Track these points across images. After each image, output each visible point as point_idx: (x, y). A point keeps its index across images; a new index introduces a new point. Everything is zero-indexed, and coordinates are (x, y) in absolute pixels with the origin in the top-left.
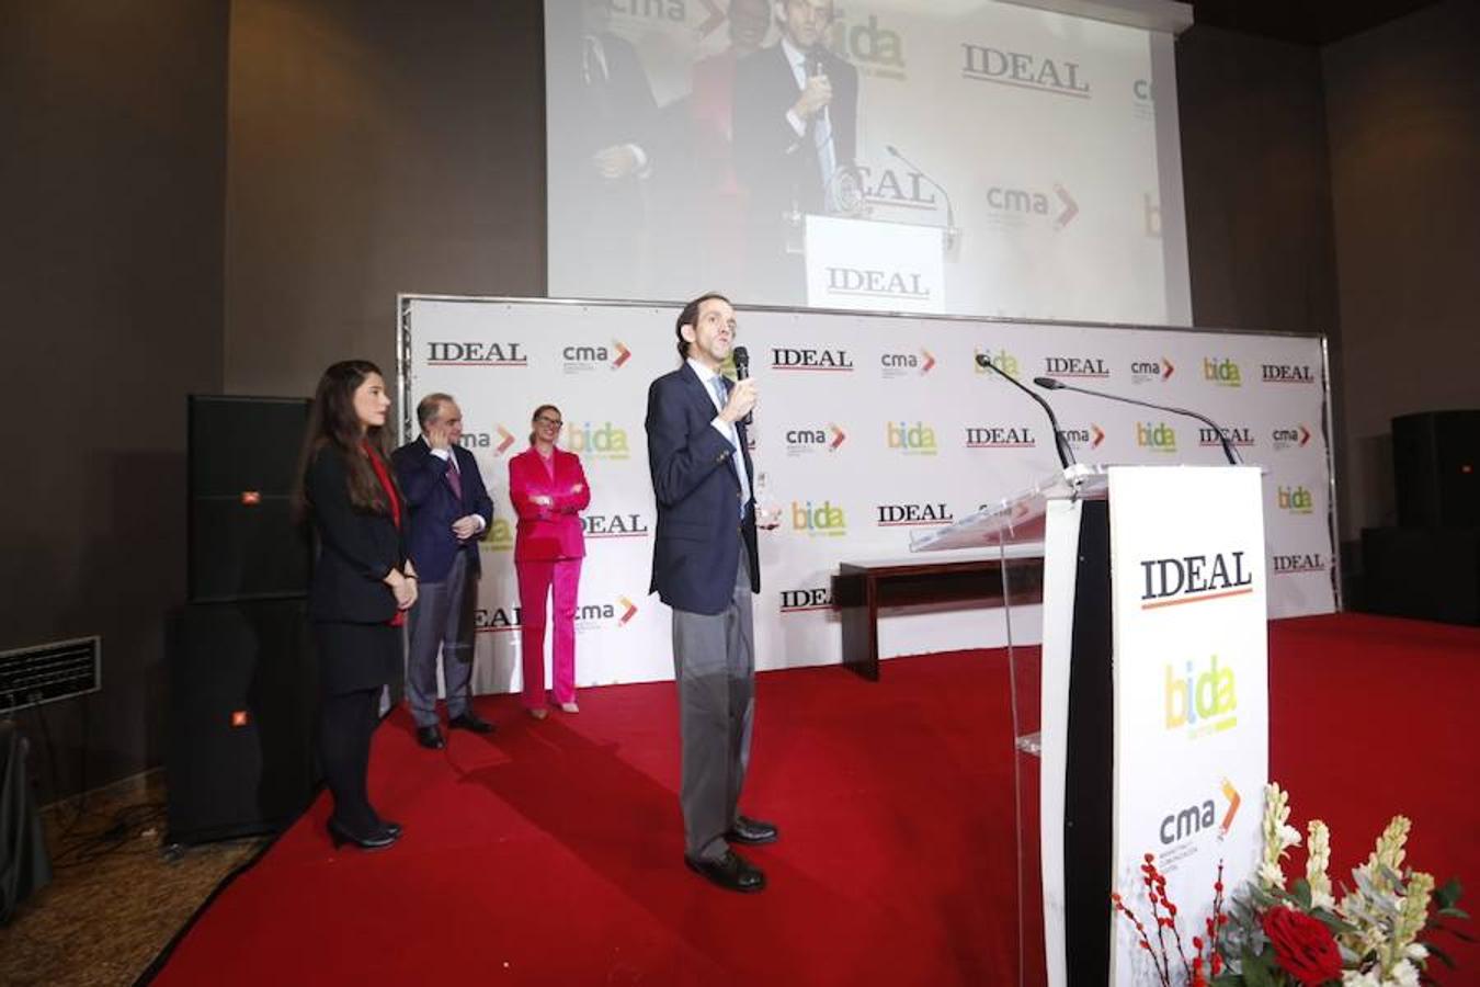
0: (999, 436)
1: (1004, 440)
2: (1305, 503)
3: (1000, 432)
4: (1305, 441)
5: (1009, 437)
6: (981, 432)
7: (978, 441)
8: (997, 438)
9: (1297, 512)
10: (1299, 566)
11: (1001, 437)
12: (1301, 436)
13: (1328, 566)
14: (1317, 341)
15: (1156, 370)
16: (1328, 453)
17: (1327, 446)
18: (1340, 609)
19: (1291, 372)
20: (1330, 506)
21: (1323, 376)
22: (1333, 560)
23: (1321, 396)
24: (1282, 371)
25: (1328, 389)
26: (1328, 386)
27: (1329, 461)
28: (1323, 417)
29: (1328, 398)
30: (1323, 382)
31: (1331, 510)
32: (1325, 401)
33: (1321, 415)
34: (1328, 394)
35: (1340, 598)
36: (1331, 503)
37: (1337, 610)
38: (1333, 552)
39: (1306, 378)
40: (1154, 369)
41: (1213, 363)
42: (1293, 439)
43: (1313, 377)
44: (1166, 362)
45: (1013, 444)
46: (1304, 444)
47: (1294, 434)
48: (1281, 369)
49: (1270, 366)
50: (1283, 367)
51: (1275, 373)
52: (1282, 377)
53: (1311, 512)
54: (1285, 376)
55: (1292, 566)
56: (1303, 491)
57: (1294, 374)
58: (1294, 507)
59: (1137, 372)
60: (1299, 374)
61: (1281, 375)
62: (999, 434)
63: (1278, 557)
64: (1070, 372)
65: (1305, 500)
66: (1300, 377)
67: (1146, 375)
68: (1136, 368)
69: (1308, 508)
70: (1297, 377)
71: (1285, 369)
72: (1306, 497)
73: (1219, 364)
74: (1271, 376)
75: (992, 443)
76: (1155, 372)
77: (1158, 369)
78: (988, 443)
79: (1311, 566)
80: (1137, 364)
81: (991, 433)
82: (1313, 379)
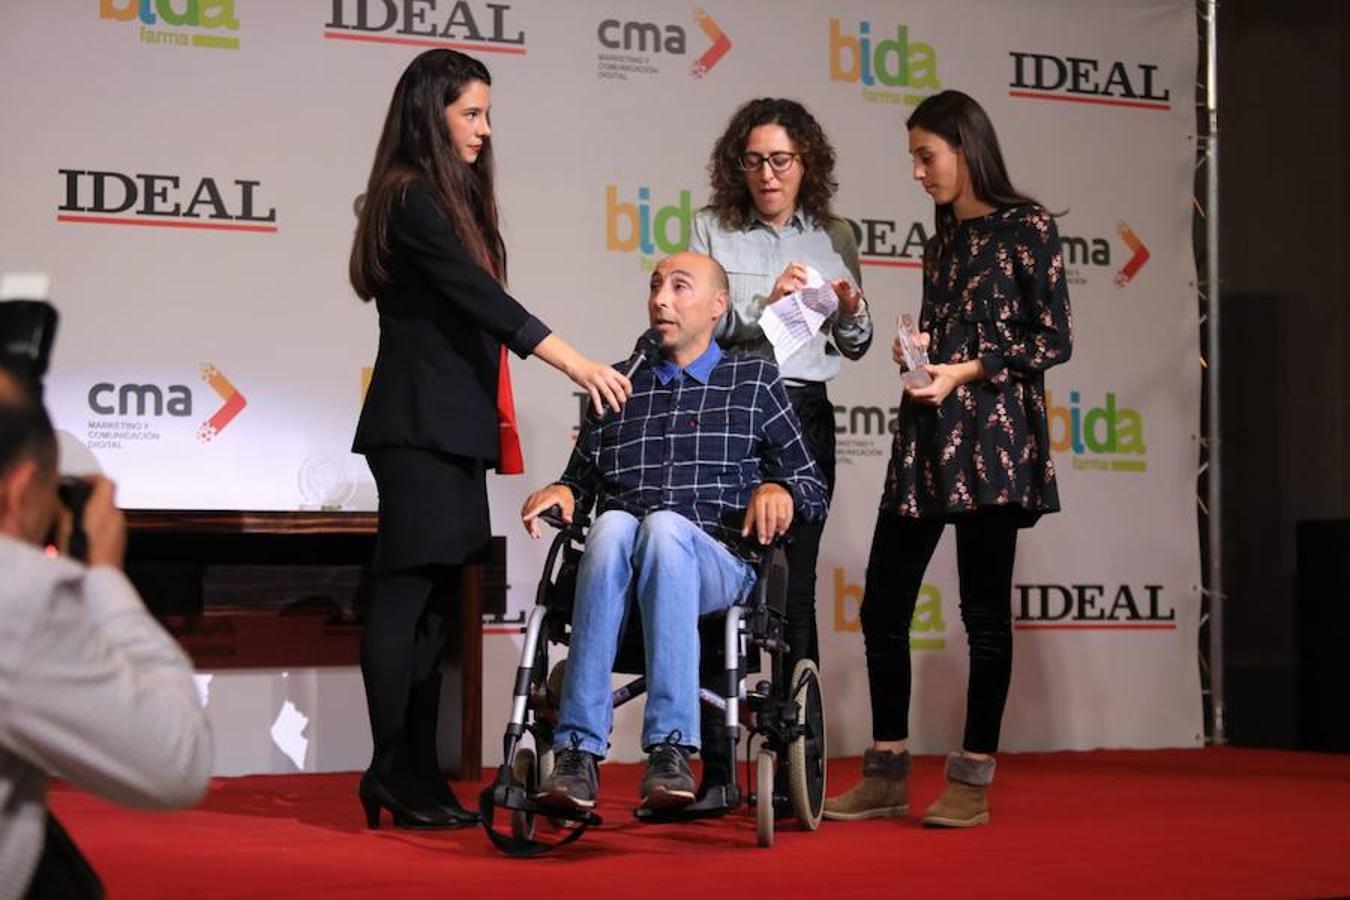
0: (164, 194)
1: (177, 206)
2: (1125, 440)
3: (169, 184)
4: (1131, 270)
5: (196, 201)
6: (106, 179)
7: (98, 205)
8: (158, 200)
9: (1103, 467)
10: (1096, 612)
11: (169, 198)
12: (1121, 255)
13: (1189, 624)
15: (676, 43)
16: (1204, 308)
17: (1204, 289)
18: (1219, 739)
19: (1099, 78)
20: (1204, 455)
21: (1202, 95)
22: (1206, 605)
23: (1192, 147)
24: (1073, 72)
25: (1213, 129)
26: (1213, 119)
27: (1204, 329)
28: (1195, 205)
29: (1212, 153)
30: (1198, 109)
31: (1206, 465)
32: (1203, 160)
33: (1188, 198)
34: (1213, 142)
35: (1219, 711)
36: (1205, 445)
37: (1208, 739)
38: (1206, 583)
39: (1148, 95)
40: (670, 40)
41: (859, 36)
42: (1097, 262)
43: (1167, 92)
44: (707, 25)
45: (204, 219)
46: (1126, 277)
47: (1100, 247)
48: (1069, 66)
49: (1034, 56)
50: (1076, 62)
51: (1050, 74)
52: (1076, 88)
53: (1140, 467)
54: (1083, 85)
55: (1074, 611)
56: (1118, 407)
57: (1110, 82)
58: (1087, 449)
59: (615, 45)
60: (1125, 82)
61: (1069, 83)
62: (165, 190)
63: (1032, 587)
64: (399, 32)
65: (1126, 431)
66: (1129, 93)
67: (643, 54)
68: (612, 34)
69: (1133, 457)
70: (1117, 90)
71: (1083, 67)
72: (1127, 422)
73: (875, 39)
74: (1039, 84)
75: (138, 212)
76: (670, 49)
77: (681, 40)
78: (130, 214)
79: (1135, 615)
80: (615, 24)
81: (140, 185)
82: (1166, 98)
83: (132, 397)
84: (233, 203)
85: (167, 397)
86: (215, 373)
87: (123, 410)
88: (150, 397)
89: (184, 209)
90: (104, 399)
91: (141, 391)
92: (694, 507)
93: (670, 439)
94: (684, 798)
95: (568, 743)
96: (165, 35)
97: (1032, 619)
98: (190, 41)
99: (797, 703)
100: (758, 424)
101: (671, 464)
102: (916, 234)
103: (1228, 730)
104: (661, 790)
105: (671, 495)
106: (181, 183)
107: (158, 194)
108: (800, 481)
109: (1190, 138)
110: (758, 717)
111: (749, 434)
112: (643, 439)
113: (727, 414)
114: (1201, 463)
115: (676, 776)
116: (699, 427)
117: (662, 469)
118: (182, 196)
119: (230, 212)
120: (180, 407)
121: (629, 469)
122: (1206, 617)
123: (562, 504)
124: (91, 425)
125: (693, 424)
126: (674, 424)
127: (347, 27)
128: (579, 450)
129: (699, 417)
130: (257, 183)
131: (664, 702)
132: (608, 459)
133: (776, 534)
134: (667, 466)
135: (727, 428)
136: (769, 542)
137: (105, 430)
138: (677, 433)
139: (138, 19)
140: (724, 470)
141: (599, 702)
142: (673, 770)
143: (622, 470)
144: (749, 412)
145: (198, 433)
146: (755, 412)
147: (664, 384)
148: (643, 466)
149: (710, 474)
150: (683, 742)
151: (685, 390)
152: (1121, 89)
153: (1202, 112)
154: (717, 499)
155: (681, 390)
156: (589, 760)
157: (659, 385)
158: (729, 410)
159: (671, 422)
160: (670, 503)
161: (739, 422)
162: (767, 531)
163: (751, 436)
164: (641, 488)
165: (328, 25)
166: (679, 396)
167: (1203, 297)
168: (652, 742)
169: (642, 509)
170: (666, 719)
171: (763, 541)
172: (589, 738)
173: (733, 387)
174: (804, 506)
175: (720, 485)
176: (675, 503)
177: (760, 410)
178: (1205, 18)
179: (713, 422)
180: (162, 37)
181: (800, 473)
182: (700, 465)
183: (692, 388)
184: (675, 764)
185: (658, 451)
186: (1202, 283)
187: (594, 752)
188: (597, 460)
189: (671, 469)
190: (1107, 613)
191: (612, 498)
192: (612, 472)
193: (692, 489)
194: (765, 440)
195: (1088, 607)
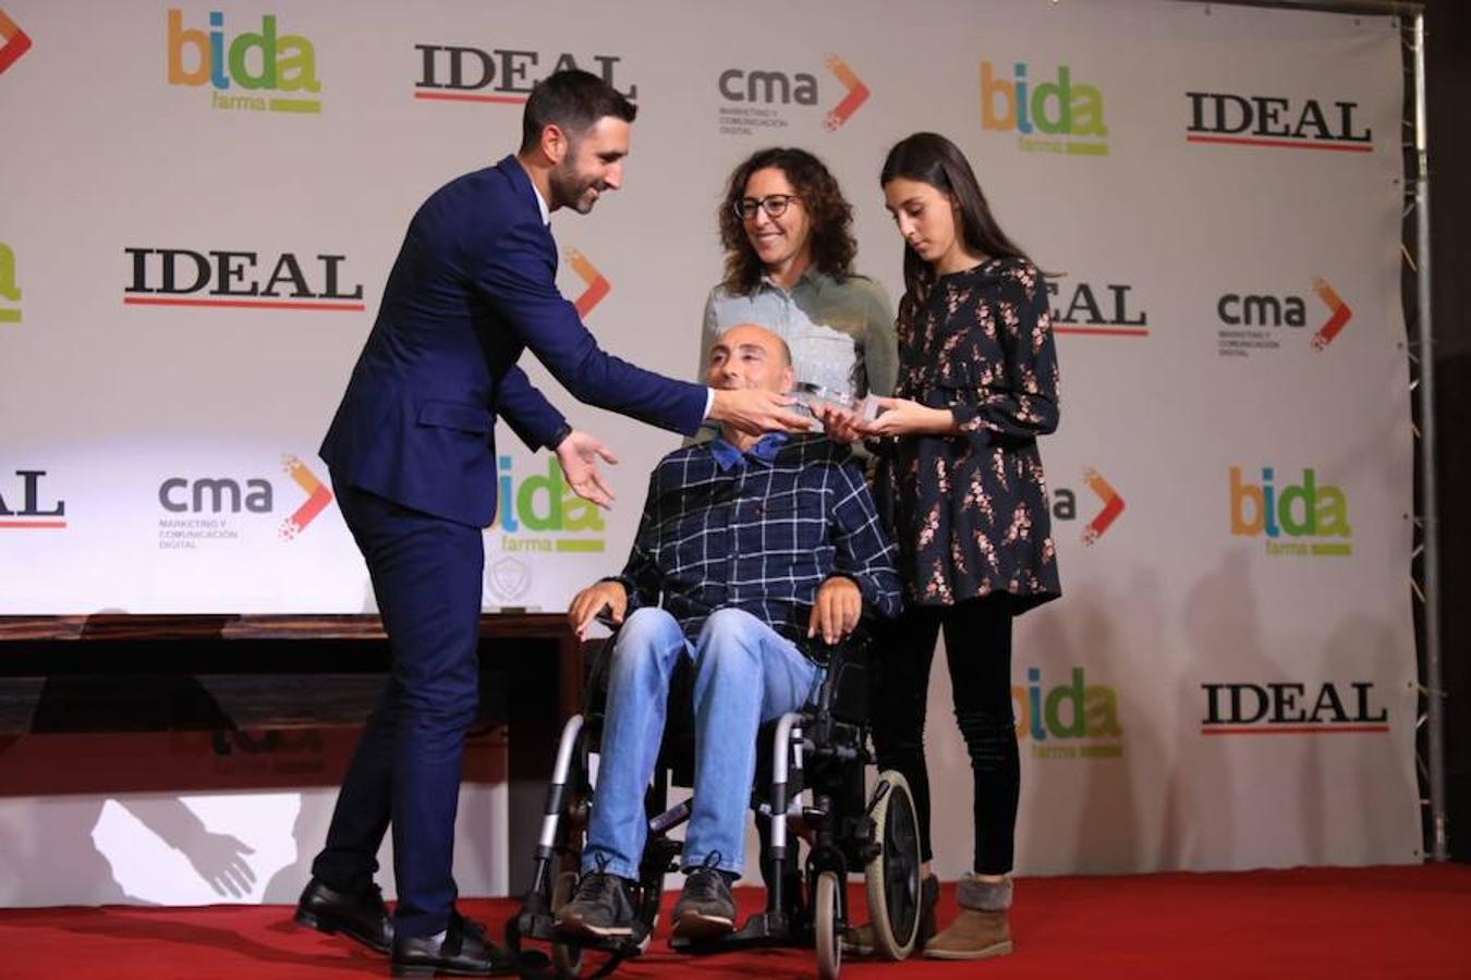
0: (240, 272)
1: (255, 285)
2: (1326, 521)
3: (245, 261)
4: (1330, 331)
5: (275, 278)
6: (177, 258)
7: (168, 285)
8: (233, 279)
9: (1302, 550)
10: (1296, 714)
11: (245, 277)
12: (1318, 314)
13: (1405, 724)
14: (1384, 28)
15: (807, 93)
16: (1415, 372)
17: (1415, 350)
18: (1440, 854)
19: (1290, 118)
20: (1418, 536)
21: (1409, 133)
22: (1423, 704)
23: (1399, 192)
24: (1260, 114)
25: (1423, 171)
26: (1423, 160)
27: (1416, 396)
28: (1404, 256)
29: (1422, 199)
30: (1405, 150)
31: (1421, 548)
32: (1411, 207)
33: (1397, 248)
34: (1422, 186)
35: (1439, 822)
36: (1419, 524)
37: (1427, 855)
38: (1423, 678)
39: (1346, 135)
40: (799, 91)
41: (1015, 80)
42: (1290, 322)
43: (1368, 132)
44: (842, 72)
45: (285, 298)
46: (1324, 340)
47: (1295, 306)
48: (1255, 106)
49: (1213, 96)
50: (1262, 102)
51: (1234, 115)
52: (1263, 130)
53: (1345, 550)
54: (1271, 126)
55: (1271, 713)
56: (1317, 484)
57: (1303, 122)
58: (1282, 531)
59: (738, 97)
60: (1320, 122)
61: (1255, 125)
62: (241, 267)
63: (1221, 686)
64: (497, 89)
65: (1327, 511)
66: (1325, 134)
67: (771, 106)
68: (736, 85)
69: (1336, 539)
70: (1311, 131)
71: (1271, 107)
72: (1327, 501)
73: (1032, 83)
74: (1221, 127)
75: (212, 293)
76: (800, 100)
77: (813, 90)
78: (203, 294)
79: (1341, 716)
80: (738, 74)
81: (214, 262)
82: (1368, 138)
83: (207, 493)
84: (316, 280)
85: (245, 492)
86: (297, 466)
87: (198, 507)
88: (226, 493)
89: (262, 288)
90: (177, 495)
91: (217, 486)
92: (764, 605)
93: (733, 529)
94: (719, 924)
95: (593, 866)
96: (239, 100)
97: (1222, 722)
98: (267, 106)
99: (872, 820)
100: (828, 508)
101: (738, 556)
102: (1082, 295)
103: (1450, 844)
104: (694, 915)
105: (737, 591)
106: (259, 259)
107: (234, 273)
108: (872, 573)
109: (1396, 182)
110: (817, 836)
111: (820, 518)
112: (705, 531)
113: (795, 498)
114: (1415, 546)
115: (714, 900)
116: (764, 514)
117: (725, 563)
118: (260, 274)
119: (312, 290)
120: (260, 502)
121: (691, 566)
122: (1422, 719)
123: (612, 604)
124: (163, 524)
125: (758, 512)
126: (737, 512)
127: (439, 86)
128: (637, 547)
129: (764, 505)
130: (342, 258)
131: (706, 820)
132: (668, 557)
133: (843, 631)
134: (732, 560)
135: (795, 513)
136: (836, 641)
137: (178, 529)
138: (742, 522)
139: (210, 84)
140: (795, 559)
141: (629, 819)
142: (709, 894)
143: (684, 567)
144: (820, 494)
145: (280, 530)
146: (826, 493)
147: (726, 468)
148: (706, 562)
149: (779, 565)
150: (724, 867)
151: (749, 475)
152: (1315, 130)
153: (1410, 153)
154: (790, 595)
155: (744, 475)
156: (616, 883)
157: (720, 472)
158: (797, 493)
159: (735, 510)
160: (736, 600)
161: (808, 506)
162: (833, 628)
163: (823, 520)
164: (703, 583)
165: (418, 85)
166: (742, 483)
167: (1414, 358)
168: (691, 864)
169: (705, 608)
170: (708, 840)
171: (829, 640)
172: (616, 859)
173: (802, 469)
174: (878, 599)
175: (792, 578)
176: (741, 600)
177: (831, 491)
178: (1412, 48)
179: (780, 508)
180: (236, 103)
181: (873, 564)
182: (769, 556)
183: (756, 473)
184: (712, 888)
185: (720, 544)
186: (1413, 344)
187: (622, 874)
188: (657, 558)
189: (736, 563)
190: (1309, 715)
191: (677, 595)
192: (673, 571)
193: (760, 584)
194: (836, 524)
195: (1286, 708)
